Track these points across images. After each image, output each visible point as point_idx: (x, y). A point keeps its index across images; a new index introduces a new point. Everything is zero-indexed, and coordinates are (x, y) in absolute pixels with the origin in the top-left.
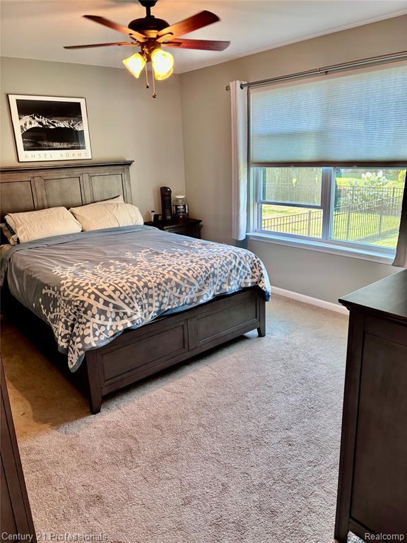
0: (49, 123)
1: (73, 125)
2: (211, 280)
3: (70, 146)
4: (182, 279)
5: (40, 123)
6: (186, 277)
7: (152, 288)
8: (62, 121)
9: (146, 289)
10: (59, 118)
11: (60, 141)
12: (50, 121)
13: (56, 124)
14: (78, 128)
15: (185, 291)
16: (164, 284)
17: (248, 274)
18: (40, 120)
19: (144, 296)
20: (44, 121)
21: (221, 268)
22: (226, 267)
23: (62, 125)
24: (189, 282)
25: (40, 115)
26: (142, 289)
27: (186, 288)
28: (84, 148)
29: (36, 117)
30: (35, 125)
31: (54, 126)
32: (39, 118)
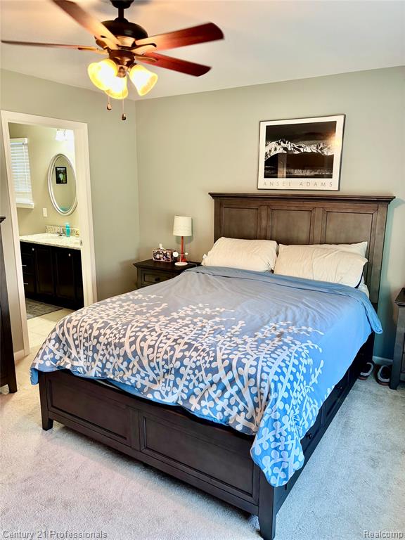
0: (294, 148)
1: (321, 149)
2: (171, 377)
3: (313, 173)
4: (135, 353)
5: (285, 149)
6: (139, 353)
7: (100, 343)
8: (309, 145)
9: (96, 340)
10: (306, 142)
11: (303, 168)
12: (296, 146)
13: (301, 149)
14: (327, 153)
15: (132, 369)
16: (113, 347)
17: (246, 410)
18: (285, 145)
19: (91, 347)
20: (289, 146)
21: (194, 370)
22: (203, 372)
23: (308, 150)
24: (140, 362)
25: (286, 140)
26: (92, 339)
27: (134, 366)
28: (330, 177)
29: (282, 143)
30: (280, 150)
31: (299, 150)
32: (285, 143)
